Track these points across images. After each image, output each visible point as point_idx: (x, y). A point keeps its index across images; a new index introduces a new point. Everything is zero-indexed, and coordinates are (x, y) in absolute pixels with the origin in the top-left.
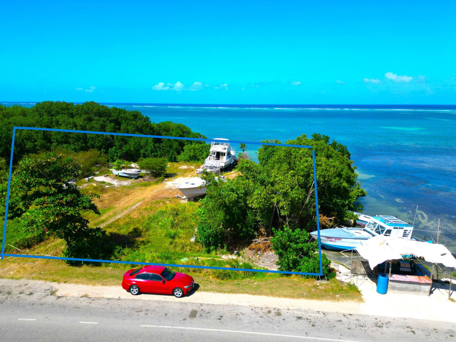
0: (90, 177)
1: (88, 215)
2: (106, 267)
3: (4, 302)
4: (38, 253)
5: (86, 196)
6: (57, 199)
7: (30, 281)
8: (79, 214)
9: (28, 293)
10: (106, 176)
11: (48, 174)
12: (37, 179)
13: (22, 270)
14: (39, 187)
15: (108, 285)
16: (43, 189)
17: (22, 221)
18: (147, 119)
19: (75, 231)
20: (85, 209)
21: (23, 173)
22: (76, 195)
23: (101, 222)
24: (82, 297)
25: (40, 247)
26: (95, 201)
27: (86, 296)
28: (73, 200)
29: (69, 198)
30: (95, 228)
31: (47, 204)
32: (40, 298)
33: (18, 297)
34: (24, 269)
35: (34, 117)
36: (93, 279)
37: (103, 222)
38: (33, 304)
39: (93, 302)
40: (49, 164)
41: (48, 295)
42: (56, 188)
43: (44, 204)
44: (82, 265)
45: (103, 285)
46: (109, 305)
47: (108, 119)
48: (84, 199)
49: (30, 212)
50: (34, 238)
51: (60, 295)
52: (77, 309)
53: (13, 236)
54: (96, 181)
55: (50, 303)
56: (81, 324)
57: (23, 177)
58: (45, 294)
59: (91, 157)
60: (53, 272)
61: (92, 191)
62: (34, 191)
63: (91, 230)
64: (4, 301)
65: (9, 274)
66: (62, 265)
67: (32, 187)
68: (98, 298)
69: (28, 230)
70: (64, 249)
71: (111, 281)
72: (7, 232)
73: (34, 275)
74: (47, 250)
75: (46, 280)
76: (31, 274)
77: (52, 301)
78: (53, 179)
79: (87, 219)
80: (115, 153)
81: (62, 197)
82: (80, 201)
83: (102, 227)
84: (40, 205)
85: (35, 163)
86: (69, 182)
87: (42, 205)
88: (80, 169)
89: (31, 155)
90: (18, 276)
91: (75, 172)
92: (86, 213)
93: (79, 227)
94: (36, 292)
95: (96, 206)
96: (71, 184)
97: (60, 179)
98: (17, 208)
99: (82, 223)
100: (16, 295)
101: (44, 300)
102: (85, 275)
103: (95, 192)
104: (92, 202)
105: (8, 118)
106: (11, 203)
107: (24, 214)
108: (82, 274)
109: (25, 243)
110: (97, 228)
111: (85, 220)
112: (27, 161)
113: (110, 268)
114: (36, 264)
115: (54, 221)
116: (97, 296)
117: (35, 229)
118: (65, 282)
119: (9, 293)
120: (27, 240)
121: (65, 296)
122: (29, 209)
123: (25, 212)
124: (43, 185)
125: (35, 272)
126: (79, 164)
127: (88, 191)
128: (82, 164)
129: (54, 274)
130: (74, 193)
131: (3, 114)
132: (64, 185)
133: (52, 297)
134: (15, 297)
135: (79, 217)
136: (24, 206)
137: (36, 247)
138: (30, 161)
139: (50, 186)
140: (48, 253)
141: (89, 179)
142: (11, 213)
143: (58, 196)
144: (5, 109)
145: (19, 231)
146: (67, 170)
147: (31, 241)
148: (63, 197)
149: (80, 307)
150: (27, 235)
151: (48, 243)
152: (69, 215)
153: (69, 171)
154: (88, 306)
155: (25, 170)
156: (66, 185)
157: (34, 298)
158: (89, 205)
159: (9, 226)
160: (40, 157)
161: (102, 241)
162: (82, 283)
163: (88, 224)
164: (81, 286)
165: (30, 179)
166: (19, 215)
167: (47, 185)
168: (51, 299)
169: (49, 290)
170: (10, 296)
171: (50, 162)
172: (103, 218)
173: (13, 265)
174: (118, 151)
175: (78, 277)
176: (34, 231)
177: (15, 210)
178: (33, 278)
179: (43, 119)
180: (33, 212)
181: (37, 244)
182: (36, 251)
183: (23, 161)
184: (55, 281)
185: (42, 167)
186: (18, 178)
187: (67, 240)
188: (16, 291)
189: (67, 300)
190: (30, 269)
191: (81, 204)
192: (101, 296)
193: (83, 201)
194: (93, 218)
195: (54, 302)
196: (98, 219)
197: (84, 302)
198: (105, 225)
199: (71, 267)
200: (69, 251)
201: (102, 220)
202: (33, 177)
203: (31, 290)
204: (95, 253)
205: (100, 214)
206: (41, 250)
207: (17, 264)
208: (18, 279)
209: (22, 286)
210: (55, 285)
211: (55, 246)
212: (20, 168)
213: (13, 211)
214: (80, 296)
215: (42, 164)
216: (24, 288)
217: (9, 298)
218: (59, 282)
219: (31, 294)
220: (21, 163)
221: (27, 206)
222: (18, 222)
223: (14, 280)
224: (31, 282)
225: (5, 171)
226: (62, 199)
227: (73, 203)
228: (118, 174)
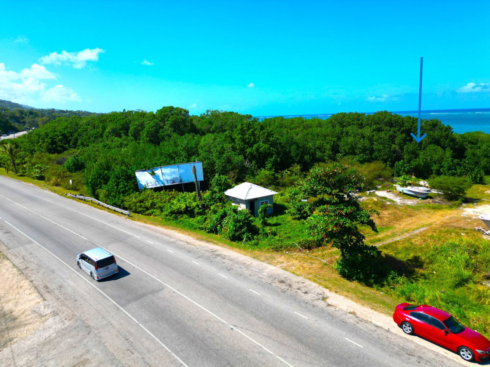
0: (371, 190)
1: (365, 230)
2: (377, 290)
3: (286, 293)
4: (316, 256)
5: (365, 211)
6: (338, 209)
7: (307, 280)
8: (356, 227)
9: (304, 291)
10: (388, 192)
11: (333, 184)
12: (323, 187)
13: (301, 268)
14: (323, 195)
15: (378, 311)
16: (327, 197)
17: (306, 223)
18: (449, 129)
19: (351, 244)
20: (362, 224)
21: (313, 180)
22: (356, 208)
23: (377, 241)
24: (350, 313)
25: (318, 251)
26: (374, 218)
27: (354, 313)
28: (353, 212)
29: (349, 209)
30: (371, 246)
31: (328, 212)
32: (313, 299)
33: (296, 292)
34: (304, 268)
35: (327, 128)
36: (362, 299)
37: (379, 240)
38: (307, 303)
39: (360, 322)
40: (335, 174)
41: (319, 299)
42: (338, 198)
43: (326, 211)
44: (353, 280)
45: (372, 309)
46: (376, 332)
47: (400, 129)
48: (363, 214)
49: (314, 217)
50: (314, 241)
51: (330, 303)
52: (344, 324)
53: (298, 235)
54: (377, 196)
55: (320, 308)
56: (346, 340)
57: (312, 184)
58: (318, 297)
59: (375, 170)
60: (327, 278)
61: (372, 206)
62: (319, 198)
63: (366, 247)
64: (285, 291)
65: (292, 269)
66: (335, 274)
67: (318, 194)
68: (366, 321)
69: (310, 233)
70: (339, 259)
71: (382, 308)
72: (294, 231)
73: (310, 276)
74: (323, 256)
75: (320, 284)
76: (309, 274)
77: (322, 306)
78: (336, 189)
79: (362, 234)
80: (402, 167)
81: (342, 208)
82: (358, 214)
83: (377, 246)
84: (323, 212)
85: (323, 172)
86: (350, 194)
87: (325, 212)
88: (362, 181)
89: (321, 164)
90: (298, 273)
91: (358, 185)
92: (363, 227)
93: (354, 241)
94: (310, 292)
95: (375, 223)
96: (353, 195)
97: (343, 190)
98: (304, 211)
99: (358, 238)
100: (295, 289)
101: (316, 303)
102: (355, 291)
103: (374, 207)
104: (371, 218)
105: (307, 130)
106: (300, 205)
107: (309, 218)
108: (352, 289)
109: (306, 244)
110: (372, 246)
111: (361, 235)
112: (317, 170)
113: (382, 293)
114: (313, 266)
115: (332, 230)
116: (365, 318)
117: (316, 234)
118: (336, 292)
119: (290, 286)
120: (309, 242)
121: (334, 306)
122: (313, 213)
123: (309, 216)
124: (327, 194)
125: (311, 273)
126: (363, 176)
127: (368, 205)
128: (365, 176)
129: (326, 280)
130: (354, 206)
131: (303, 126)
132: (346, 196)
133: (323, 302)
134: (294, 291)
135: (356, 231)
136: (310, 211)
137: (315, 250)
138: (319, 170)
139: (333, 195)
140: (325, 258)
141: (370, 192)
142: (299, 214)
143: (340, 207)
144: (306, 122)
145: (303, 232)
146: (350, 182)
147: (311, 243)
148: (344, 208)
149: (347, 322)
150: (309, 237)
151: (325, 250)
152: (347, 227)
153: (352, 183)
154: (355, 325)
155: (314, 177)
156: (348, 197)
157: (308, 297)
158: (367, 220)
159: (296, 226)
160: (327, 166)
161: (376, 261)
162: (352, 299)
163: (363, 240)
164: (350, 301)
165: (317, 186)
166: (305, 218)
167: (330, 194)
168: (321, 304)
169: (321, 294)
170: (290, 288)
171: (336, 172)
172: (380, 236)
173: (296, 262)
174: (405, 165)
175: (348, 291)
176: (315, 236)
177: (302, 212)
178: (309, 279)
179: (335, 130)
180: (316, 217)
181: (316, 248)
182: (315, 254)
183: (313, 170)
184: (327, 288)
185: (329, 177)
186: (308, 184)
187: (342, 251)
188: (295, 286)
189: (336, 310)
190: (307, 269)
191: (359, 217)
192: (370, 320)
193: (362, 216)
194: (370, 235)
195: (324, 308)
196: (374, 236)
197: (351, 320)
198: (381, 245)
199: (342, 279)
200: (342, 262)
201: (379, 238)
202: (320, 185)
203: (307, 289)
204: (367, 272)
205: (377, 232)
206: (319, 255)
207: (298, 261)
208: (297, 275)
209: (300, 283)
210: (327, 291)
211: (331, 253)
212: (310, 175)
213: (301, 213)
214: (348, 311)
215: (329, 173)
216: (301, 285)
217: (289, 290)
218: (330, 290)
219: (306, 293)
220: (311, 171)
221: (312, 211)
222: (304, 224)
223: (294, 276)
224: (308, 282)
225: (299, 176)
226: (343, 209)
227: (351, 215)
228: (403, 191)
